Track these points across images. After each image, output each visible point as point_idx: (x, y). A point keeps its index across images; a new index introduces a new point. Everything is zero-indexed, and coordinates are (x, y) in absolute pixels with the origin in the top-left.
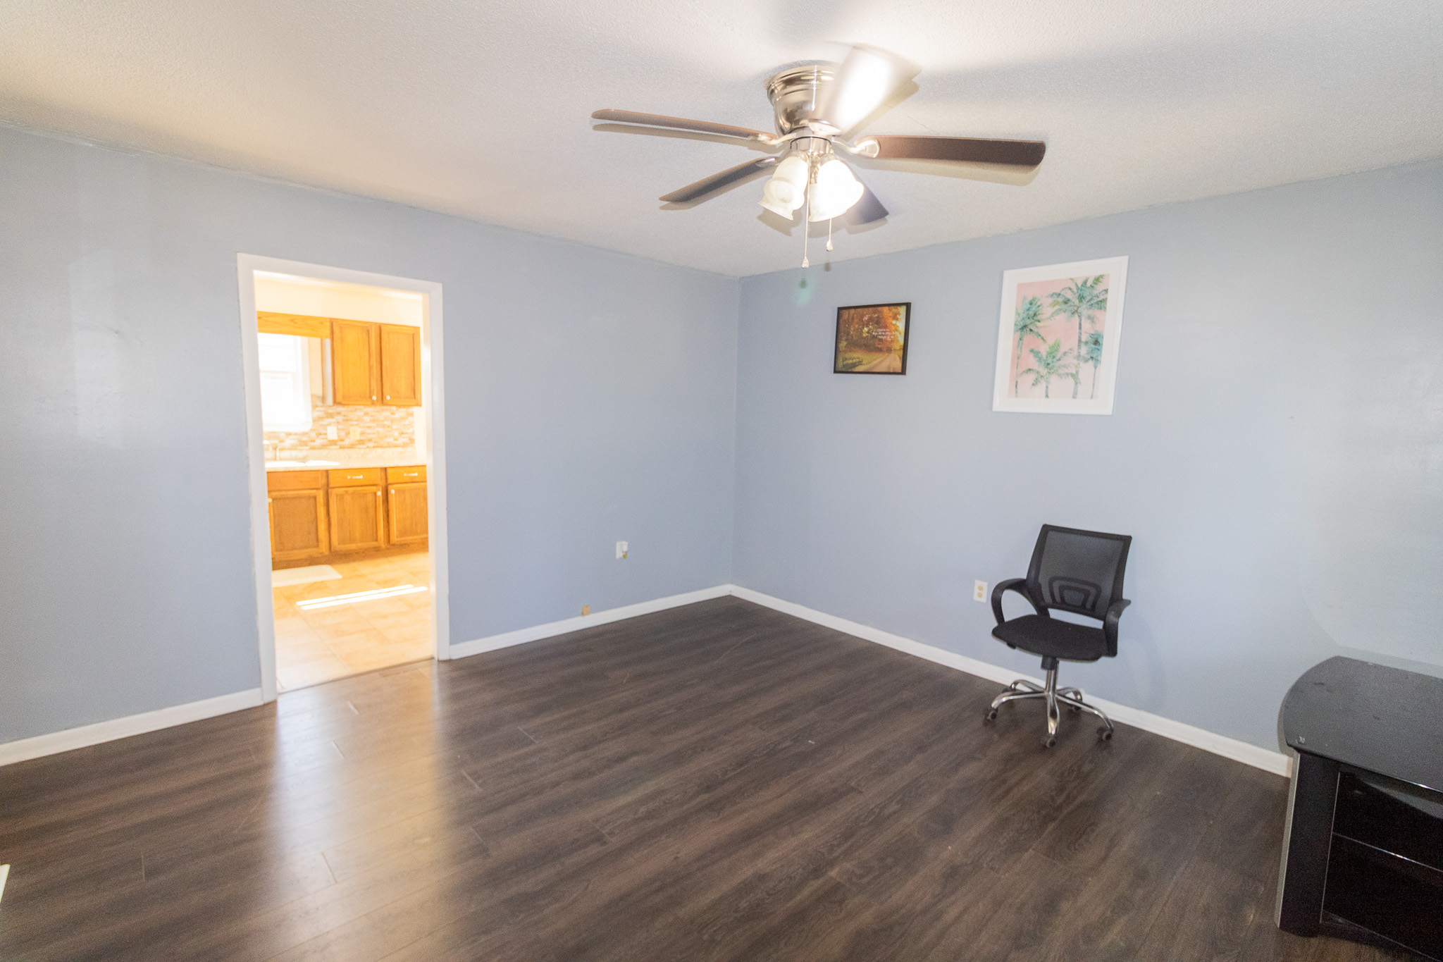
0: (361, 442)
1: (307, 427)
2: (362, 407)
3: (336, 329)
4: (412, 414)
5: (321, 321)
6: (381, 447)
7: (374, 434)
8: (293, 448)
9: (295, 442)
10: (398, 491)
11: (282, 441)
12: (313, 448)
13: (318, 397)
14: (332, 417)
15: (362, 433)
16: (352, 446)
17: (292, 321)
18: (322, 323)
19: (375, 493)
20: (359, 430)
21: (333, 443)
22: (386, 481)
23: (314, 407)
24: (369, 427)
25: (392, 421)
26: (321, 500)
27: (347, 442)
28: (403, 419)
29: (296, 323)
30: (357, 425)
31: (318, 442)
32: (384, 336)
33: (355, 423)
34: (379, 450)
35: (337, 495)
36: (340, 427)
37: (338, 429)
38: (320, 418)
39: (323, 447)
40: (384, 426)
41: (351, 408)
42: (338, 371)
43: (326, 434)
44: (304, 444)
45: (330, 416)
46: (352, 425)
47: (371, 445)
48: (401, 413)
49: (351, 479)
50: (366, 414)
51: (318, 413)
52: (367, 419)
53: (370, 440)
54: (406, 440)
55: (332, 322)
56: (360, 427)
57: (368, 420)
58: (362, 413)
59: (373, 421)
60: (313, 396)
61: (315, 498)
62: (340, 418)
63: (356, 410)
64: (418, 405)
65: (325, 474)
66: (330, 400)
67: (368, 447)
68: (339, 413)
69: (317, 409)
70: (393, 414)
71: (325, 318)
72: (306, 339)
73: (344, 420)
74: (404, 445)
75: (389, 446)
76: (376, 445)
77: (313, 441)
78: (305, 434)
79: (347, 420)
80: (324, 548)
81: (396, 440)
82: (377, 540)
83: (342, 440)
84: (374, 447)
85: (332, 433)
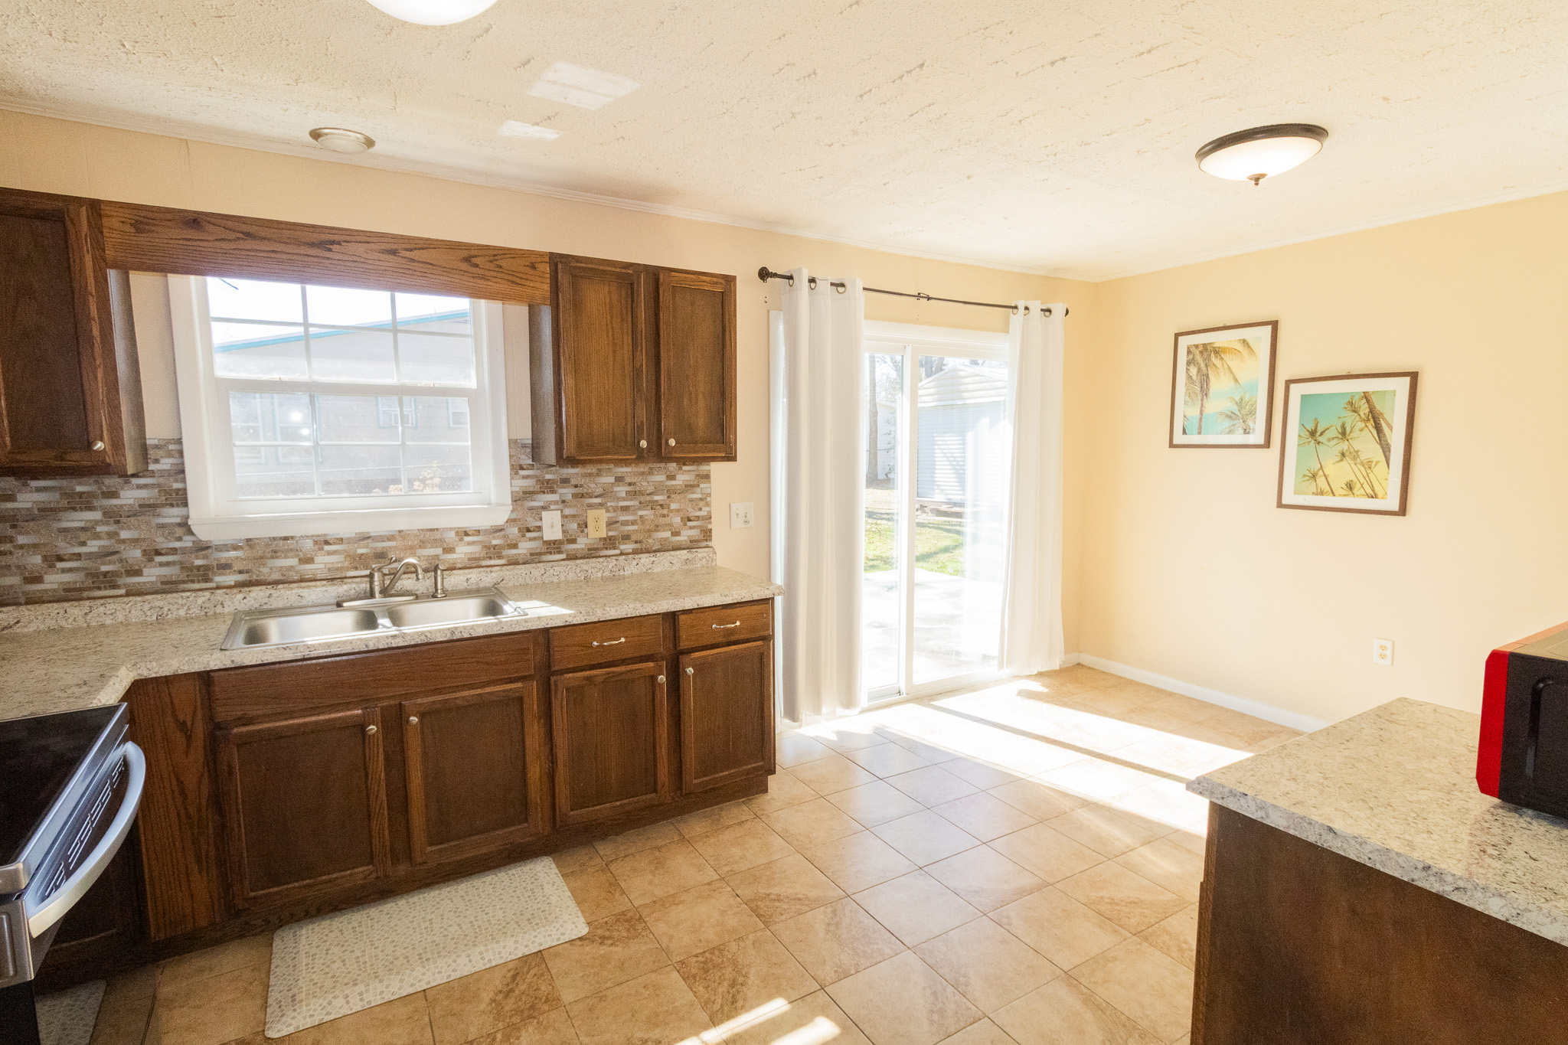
0: (609, 542)
1: (501, 517)
2: (612, 466)
3: (564, 280)
4: (706, 477)
5: (530, 260)
6: (648, 552)
7: (633, 523)
8: (473, 564)
9: (475, 550)
10: (700, 668)
11: (449, 550)
12: (513, 562)
13: (524, 446)
14: (553, 492)
15: (611, 524)
16: (591, 553)
17: (467, 260)
18: (533, 266)
19: (653, 679)
20: (603, 515)
21: (554, 546)
22: (675, 646)
23: (517, 468)
24: (625, 509)
25: (671, 492)
26: (533, 705)
27: (581, 544)
28: (690, 487)
29: (476, 266)
30: (601, 505)
31: (525, 547)
32: (665, 297)
33: (598, 500)
34: (645, 559)
35: (568, 690)
36: (567, 511)
37: (564, 517)
38: (528, 494)
39: (534, 558)
40: (653, 505)
41: (590, 469)
42: (568, 381)
43: (539, 529)
44: (494, 552)
45: (548, 487)
46: (590, 506)
47: (628, 547)
48: (685, 476)
49: (601, 646)
50: (619, 479)
51: (521, 484)
52: (621, 490)
53: (626, 537)
54: (695, 533)
55: (557, 261)
56: (607, 511)
57: (624, 494)
58: (612, 480)
59: (632, 494)
60: (512, 443)
61: (521, 700)
62: (567, 492)
63: (599, 474)
64: (731, 457)
65: (541, 639)
66: (550, 453)
67: (622, 554)
68: (565, 481)
69: (522, 473)
70: (671, 477)
71: (540, 254)
72: (497, 306)
73: (575, 496)
74: (692, 545)
75: (665, 548)
76: (638, 546)
77: (515, 546)
78: (498, 530)
79: (583, 496)
80: (538, 822)
81: (676, 534)
82: (655, 791)
83: (573, 541)
84: (635, 552)
85: (552, 526)
